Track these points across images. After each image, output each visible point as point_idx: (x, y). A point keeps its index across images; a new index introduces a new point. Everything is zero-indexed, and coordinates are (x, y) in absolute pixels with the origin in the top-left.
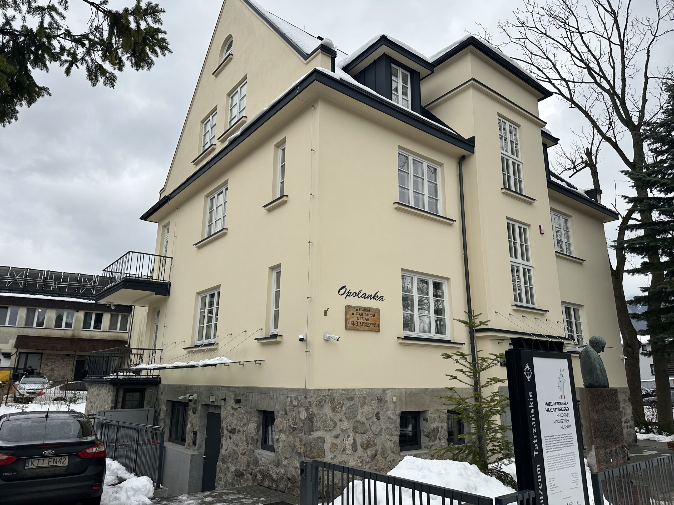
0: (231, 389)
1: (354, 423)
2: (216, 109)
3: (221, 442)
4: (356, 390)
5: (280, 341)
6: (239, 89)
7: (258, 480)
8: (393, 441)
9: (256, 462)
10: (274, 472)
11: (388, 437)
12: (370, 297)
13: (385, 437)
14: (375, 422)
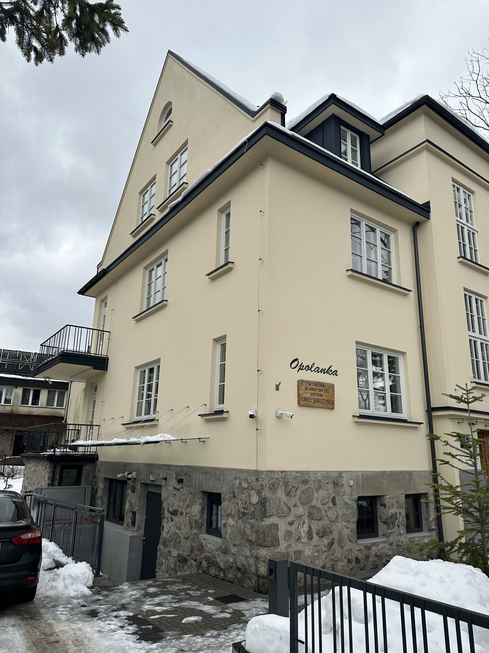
0: (173, 468)
1: (309, 509)
2: (154, 178)
3: (162, 524)
4: (311, 472)
5: (226, 418)
6: (179, 156)
7: (203, 567)
8: (350, 529)
9: (201, 548)
10: (221, 560)
11: (344, 524)
12: (323, 371)
13: (341, 524)
14: (331, 508)
